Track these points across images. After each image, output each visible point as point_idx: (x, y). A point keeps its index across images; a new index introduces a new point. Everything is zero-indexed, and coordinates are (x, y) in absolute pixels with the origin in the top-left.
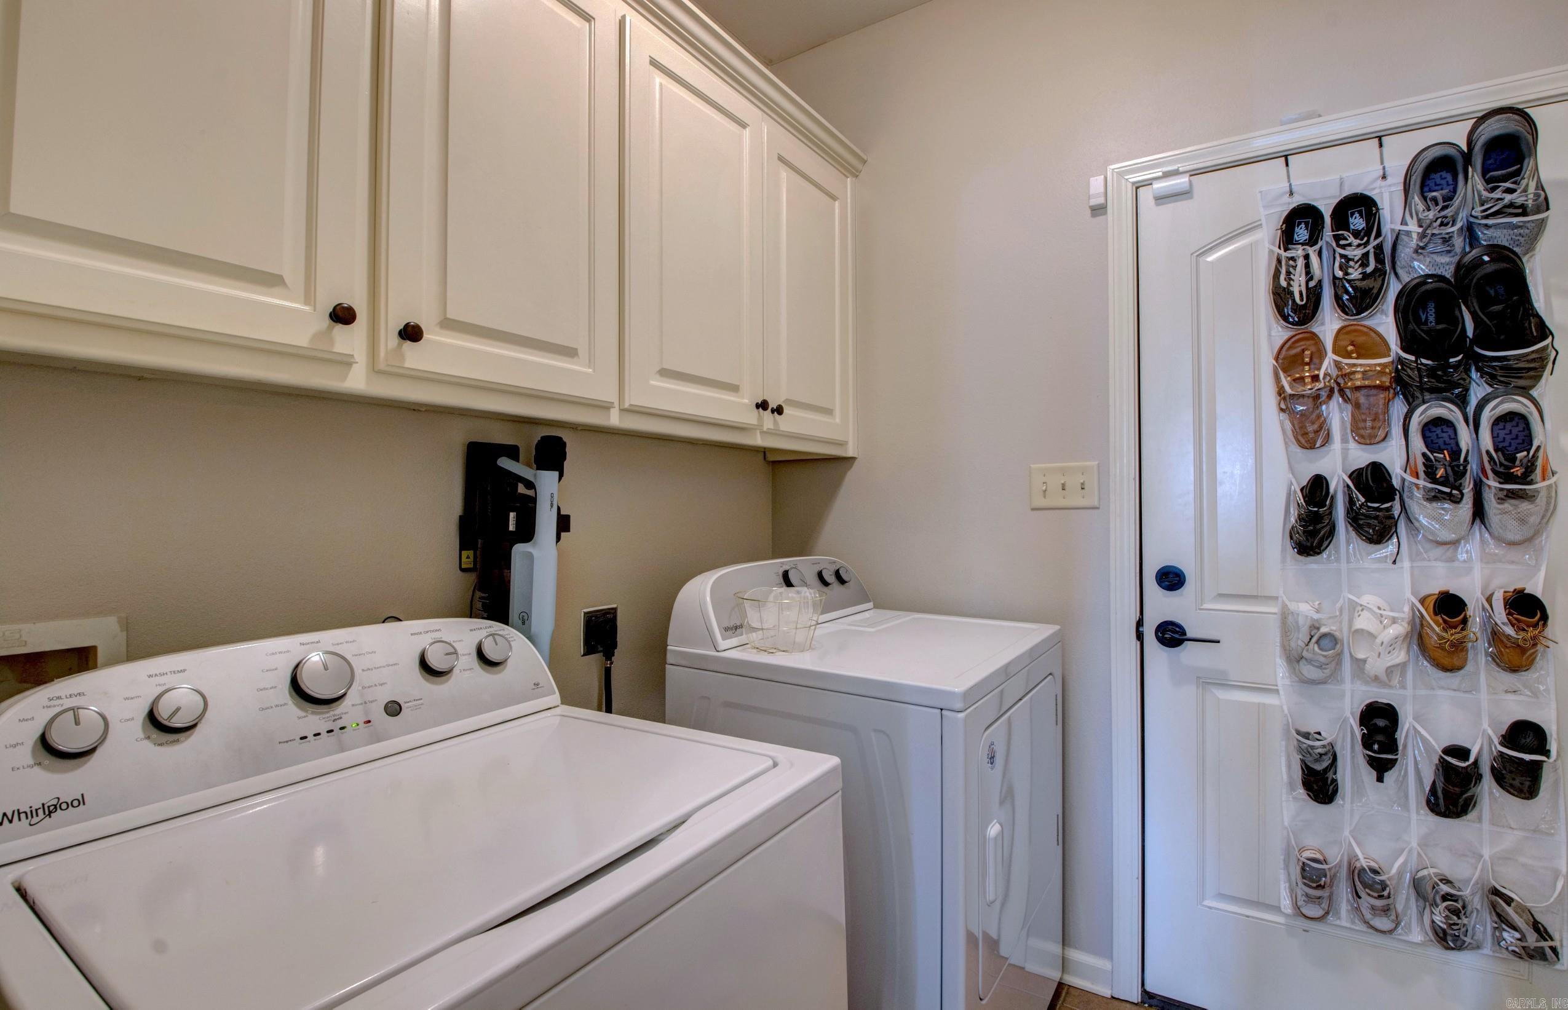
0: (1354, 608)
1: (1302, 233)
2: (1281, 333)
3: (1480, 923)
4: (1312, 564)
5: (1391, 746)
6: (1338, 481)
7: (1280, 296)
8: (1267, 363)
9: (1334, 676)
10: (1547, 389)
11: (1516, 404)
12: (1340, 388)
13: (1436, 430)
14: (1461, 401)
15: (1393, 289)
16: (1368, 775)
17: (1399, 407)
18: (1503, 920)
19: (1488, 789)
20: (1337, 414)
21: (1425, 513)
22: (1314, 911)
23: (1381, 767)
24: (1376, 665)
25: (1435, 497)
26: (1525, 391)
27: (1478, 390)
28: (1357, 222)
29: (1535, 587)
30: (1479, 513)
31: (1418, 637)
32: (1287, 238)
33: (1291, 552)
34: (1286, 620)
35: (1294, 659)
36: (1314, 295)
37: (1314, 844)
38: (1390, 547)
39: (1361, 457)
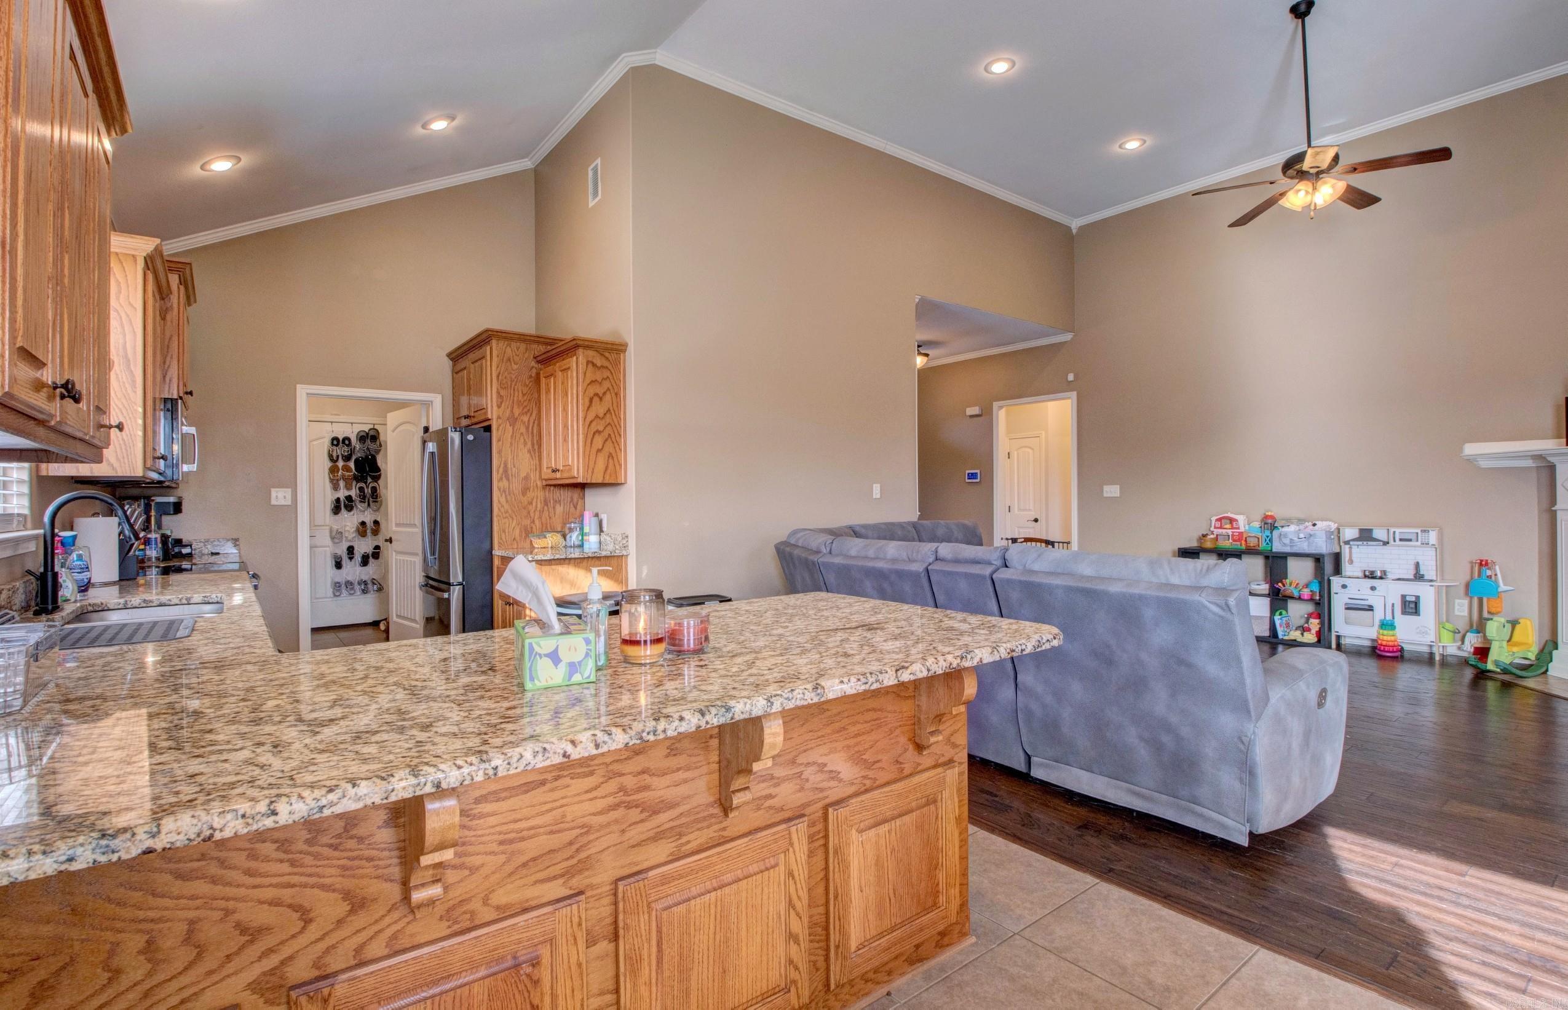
0: (345, 526)
1: (335, 442)
2: (330, 464)
3: (370, 586)
4: (337, 517)
5: (353, 554)
6: (342, 498)
7: (331, 457)
8: (327, 471)
9: (341, 541)
10: (380, 482)
11: (375, 484)
12: (343, 478)
13: (361, 489)
14: (366, 483)
15: (354, 458)
16: (348, 561)
17: (354, 483)
18: (374, 584)
19: (371, 560)
20: (342, 484)
21: (361, 506)
22: (338, 594)
23: (351, 559)
24: (350, 537)
25: (361, 502)
26: (376, 482)
27: (369, 480)
28: (347, 442)
29: (378, 519)
30: (369, 505)
31: (358, 530)
32: (333, 444)
33: (332, 514)
34: (331, 531)
35: (332, 538)
36: (338, 456)
37: (337, 580)
38: (352, 513)
39: (347, 493)
